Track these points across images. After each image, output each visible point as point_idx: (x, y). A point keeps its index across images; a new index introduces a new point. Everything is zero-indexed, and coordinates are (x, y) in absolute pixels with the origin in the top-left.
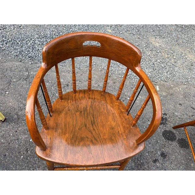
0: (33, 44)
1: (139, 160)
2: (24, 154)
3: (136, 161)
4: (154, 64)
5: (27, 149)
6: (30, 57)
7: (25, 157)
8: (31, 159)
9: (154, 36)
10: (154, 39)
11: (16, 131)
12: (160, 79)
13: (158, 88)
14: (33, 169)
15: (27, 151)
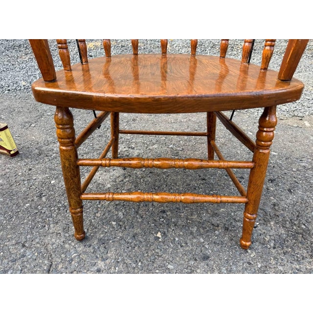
1: (295, 224)
2: (33, 200)
3: (288, 226)
5: (42, 194)
7: (33, 205)
8: (45, 209)
11: (30, 170)
12: (307, 113)
13: (307, 124)
14: (44, 224)
15: (40, 196)
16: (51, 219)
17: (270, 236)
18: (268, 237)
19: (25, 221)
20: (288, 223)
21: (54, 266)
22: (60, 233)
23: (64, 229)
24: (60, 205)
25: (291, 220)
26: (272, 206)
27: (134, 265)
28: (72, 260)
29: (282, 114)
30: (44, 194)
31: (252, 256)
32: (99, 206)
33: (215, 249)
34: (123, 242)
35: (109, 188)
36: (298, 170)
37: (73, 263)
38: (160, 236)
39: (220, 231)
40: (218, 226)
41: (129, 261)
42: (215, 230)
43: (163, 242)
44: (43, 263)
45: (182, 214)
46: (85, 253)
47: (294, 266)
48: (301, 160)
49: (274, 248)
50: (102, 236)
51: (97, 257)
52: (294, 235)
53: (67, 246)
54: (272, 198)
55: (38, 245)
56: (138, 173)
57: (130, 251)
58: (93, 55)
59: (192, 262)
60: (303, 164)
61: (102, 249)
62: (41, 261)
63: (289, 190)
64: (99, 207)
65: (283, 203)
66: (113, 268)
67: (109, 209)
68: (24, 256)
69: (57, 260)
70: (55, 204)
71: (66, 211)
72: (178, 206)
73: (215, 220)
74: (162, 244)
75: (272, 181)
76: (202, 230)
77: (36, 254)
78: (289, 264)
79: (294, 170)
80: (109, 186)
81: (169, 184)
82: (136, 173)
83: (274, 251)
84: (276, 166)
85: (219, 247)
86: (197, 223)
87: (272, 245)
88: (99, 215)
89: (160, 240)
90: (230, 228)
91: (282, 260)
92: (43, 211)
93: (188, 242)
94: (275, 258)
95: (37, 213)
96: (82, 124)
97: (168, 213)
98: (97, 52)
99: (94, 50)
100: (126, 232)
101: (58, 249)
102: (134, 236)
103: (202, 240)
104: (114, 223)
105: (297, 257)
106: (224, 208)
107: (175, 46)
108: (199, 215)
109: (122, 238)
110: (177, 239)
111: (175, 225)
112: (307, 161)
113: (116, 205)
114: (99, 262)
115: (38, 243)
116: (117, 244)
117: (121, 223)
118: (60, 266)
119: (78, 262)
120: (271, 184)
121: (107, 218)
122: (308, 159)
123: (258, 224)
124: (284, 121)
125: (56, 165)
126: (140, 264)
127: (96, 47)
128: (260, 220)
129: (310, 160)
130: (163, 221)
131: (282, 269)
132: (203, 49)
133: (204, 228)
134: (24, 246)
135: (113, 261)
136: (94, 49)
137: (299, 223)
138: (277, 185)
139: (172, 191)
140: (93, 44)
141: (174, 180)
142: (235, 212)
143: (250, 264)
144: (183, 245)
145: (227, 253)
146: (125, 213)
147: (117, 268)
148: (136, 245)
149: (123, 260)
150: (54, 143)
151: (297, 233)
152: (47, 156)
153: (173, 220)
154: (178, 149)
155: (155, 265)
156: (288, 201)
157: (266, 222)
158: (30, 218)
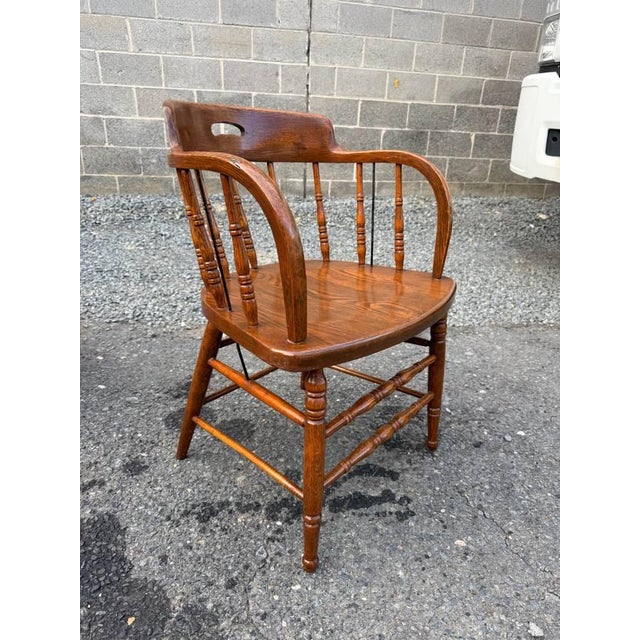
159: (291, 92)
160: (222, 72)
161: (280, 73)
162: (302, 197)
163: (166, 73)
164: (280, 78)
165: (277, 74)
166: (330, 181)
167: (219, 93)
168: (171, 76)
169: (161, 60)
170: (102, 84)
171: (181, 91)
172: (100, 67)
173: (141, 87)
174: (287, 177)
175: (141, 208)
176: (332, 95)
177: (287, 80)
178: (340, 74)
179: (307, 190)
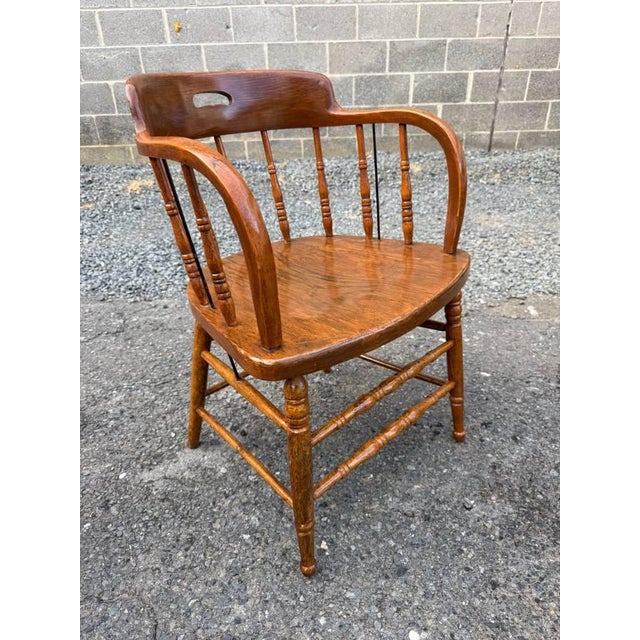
0: (140, 262)
1: (527, 495)
2: (94, 516)
3: (517, 499)
4: (500, 261)
6: (130, 289)
7: (98, 525)
8: (121, 528)
9: (484, 210)
10: (483, 217)
12: (531, 290)
13: (533, 311)
14: (126, 557)
15: (106, 507)
16: (136, 546)
17: (493, 519)
18: (490, 522)
19: (91, 556)
20: (516, 493)
21: (161, 627)
22: (158, 569)
23: (163, 560)
24: (147, 518)
25: (521, 488)
26: (491, 469)
27: (293, 602)
28: (190, 611)
29: (490, 296)
30: (112, 502)
31: (469, 556)
32: (215, 510)
33: (414, 555)
34: (267, 566)
35: (225, 474)
36: (524, 400)
37: (193, 615)
38: (326, 548)
39: (418, 523)
40: (413, 516)
41: (283, 598)
42: (410, 523)
43: (333, 557)
44: (141, 624)
45: (356, 504)
46: (208, 595)
47: (531, 562)
48: (527, 382)
49: (501, 538)
50: (231, 561)
51: (230, 600)
52: (528, 512)
53: (175, 589)
54: (490, 455)
55: (126, 596)
56: (270, 439)
57: (282, 581)
58: (141, 205)
59: (382, 582)
60: (532, 389)
61: (236, 584)
62: (137, 622)
63: (514, 438)
64: (214, 513)
65: (506, 461)
66: (260, 612)
67: (232, 513)
68: (105, 619)
69: (165, 615)
70: (136, 517)
71: (160, 526)
72: (346, 492)
73: (407, 507)
74: (331, 560)
75: (486, 425)
76: (389, 527)
77: (126, 611)
78: (524, 561)
79: (519, 401)
80: (223, 470)
81: (326, 452)
82: (266, 440)
83: (500, 543)
84: (490, 397)
85: (420, 550)
86: (380, 517)
87: (497, 534)
88: (217, 525)
89: (327, 554)
90: (432, 516)
91: (514, 555)
92: (119, 534)
93: (371, 549)
94: (504, 554)
95: (107, 538)
96: (150, 354)
97: (332, 507)
98: (147, 199)
99: (142, 196)
100: (269, 549)
101: (161, 597)
102: (284, 554)
103: (392, 543)
104: (246, 537)
105: (535, 547)
106: (418, 483)
107: (293, 177)
108: (382, 502)
109: (265, 561)
110: (353, 548)
111: (347, 525)
112: (538, 383)
113: (244, 504)
114: (235, 607)
115: (124, 592)
116: (258, 572)
117: (258, 535)
118: (172, 625)
119: (201, 613)
120: (486, 431)
121: (232, 529)
122: (538, 378)
123: (472, 502)
124: (494, 310)
125: (120, 443)
126: (302, 599)
127: (145, 188)
128: (475, 495)
129: (541, 380)
130: (326, 522)
131: (515, 570)
132: (343, 180)
133: (392, 523)
134: (100, 601)
135: (258, 601)
136: (141, 193)
137: (533, 491)
138: (495, 431)
139: (332, 465)
140: (139, 184)
141: (331, 444)
142: (436, 488)
143: (467, 569)
144: (365, 555)
145: (433, 557)
146: (262, 517)
147: (267, 612)
148: (289, 569)
149: (274, 597)
150: (106, 398)
151: (532, 509)
152: (99, 427)
153: (342, 517)
154: (330, 383)
155: (326, 597)
156: (514, 457)
157: (484, 498)
158: (98, 549)
159: (489, 35)
160: (419, 18)
161: (480, 15)
162: (487, 151)
163: (361, 25)
164: (479, 20)
165: (477, 16)
166: (519, 132)
167: (413, 43)
168: (366, 27)
169: (357, 10)
170: (296, 41)
171: (374, 43)
172: (295, 24)
173: (335, 42)
174: (472, 130)
175: (340, 173)
176: (534, 35)
177: (486, 21)
178: (546, 9)
179: (493, 143)
